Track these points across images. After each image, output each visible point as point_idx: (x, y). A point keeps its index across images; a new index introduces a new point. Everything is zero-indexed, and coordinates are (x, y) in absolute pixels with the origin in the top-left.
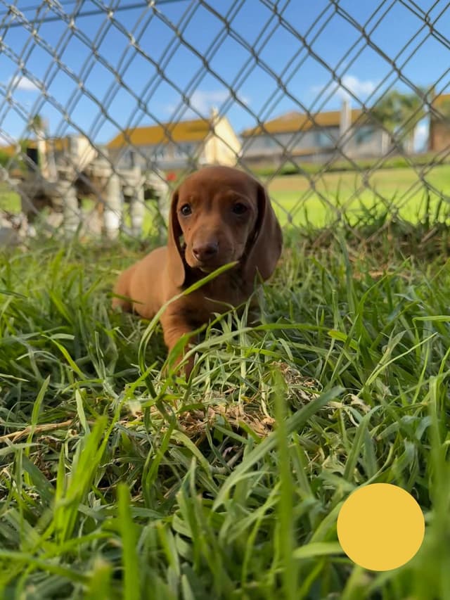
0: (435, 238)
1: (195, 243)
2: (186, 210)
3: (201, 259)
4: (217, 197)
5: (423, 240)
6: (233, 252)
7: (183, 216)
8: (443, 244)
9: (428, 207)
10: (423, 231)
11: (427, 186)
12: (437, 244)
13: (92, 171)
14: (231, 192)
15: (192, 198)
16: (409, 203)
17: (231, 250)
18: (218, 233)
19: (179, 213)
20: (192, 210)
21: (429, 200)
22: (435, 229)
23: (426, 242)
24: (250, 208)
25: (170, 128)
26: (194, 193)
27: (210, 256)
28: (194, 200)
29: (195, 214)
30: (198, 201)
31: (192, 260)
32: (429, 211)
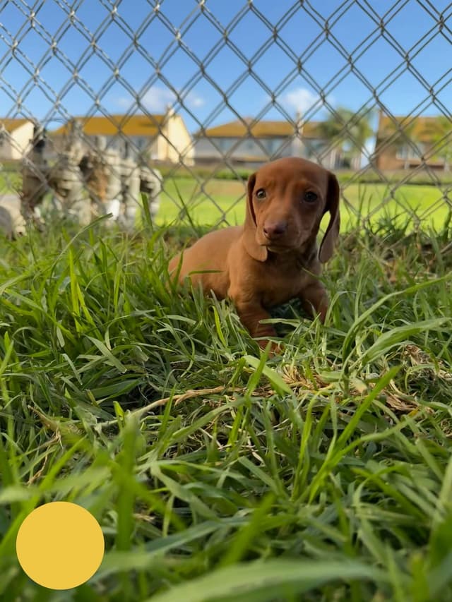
1: (266, 223)
2: (261, 195)
4: (291, 184)
5: (442, 251)
6: (299, 235)
7: (257, 199)
14: (304, 181)
15: (268, 183)
17: (297, 233)
18: (289, 217)
19: (254, 196)
20: (267, 194)
24: (320, 197)
26: (272, 179)
27: (278, 235)
28: (270, 185)
29: (269, 198)
30: (273, 185)
31: (261, 238)
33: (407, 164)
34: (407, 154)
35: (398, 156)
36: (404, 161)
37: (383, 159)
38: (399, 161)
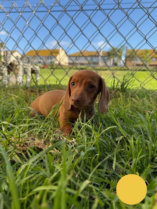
0: (116, 93)
2: (73, 84)
3: (74, 103)
4: (84, 81)
5: (112, 93)
7: (72, 86)
8: (117, 94)
9: (114, 83)
10: (112, 90)
11: (114, 77)
12: (116, 94)
13: (14, 63)
15: (75, 80)
16: (109, 81)
19: (71, 84)
20: (75, 84)
21: (114, 81)
22: (116, 90)
23: (113, 93)
25: (38, 52)
29: (76, 86)
30: (77, 81)
32: (114, 84)
33: (135, 64)
34: (135, 61)
35: (132, 62)
36: (134, 63)
37: (128, 63)
38: (133, 63)
